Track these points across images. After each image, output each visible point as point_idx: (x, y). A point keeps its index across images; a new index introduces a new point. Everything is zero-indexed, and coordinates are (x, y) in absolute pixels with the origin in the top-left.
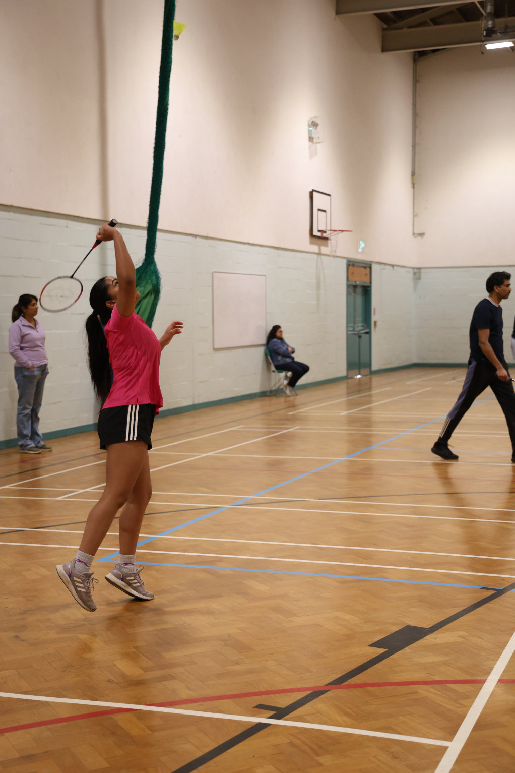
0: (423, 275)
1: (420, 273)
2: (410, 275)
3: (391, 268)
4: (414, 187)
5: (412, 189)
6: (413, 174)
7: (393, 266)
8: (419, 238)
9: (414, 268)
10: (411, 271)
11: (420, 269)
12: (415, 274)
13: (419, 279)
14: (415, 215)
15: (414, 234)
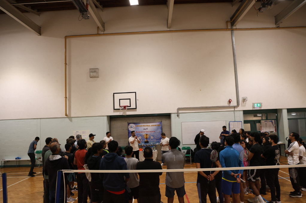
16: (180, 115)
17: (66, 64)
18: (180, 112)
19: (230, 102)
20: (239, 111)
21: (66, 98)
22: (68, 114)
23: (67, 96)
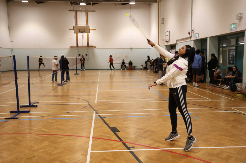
0: (13, 50)
1: (12, 50)
2: (10, 50)
3: (3, 49)
4: (9, 30)
5: (9, 31)
6: (9, 28)
7: (3, 48)
8: (12, 42)
9: (11, 49)
10: (10, 49)
11: (12, 49)
12: (11, 50)
13: (12, 51)
14: (10, 37)
15: (10, 41)
16: (178, 44)
17: (159, 17)
18: (178, 42)
19: (189, 33)
20: (192, 40)
21: (159, 36)
22: (159, 44)
23: (159, 35)
